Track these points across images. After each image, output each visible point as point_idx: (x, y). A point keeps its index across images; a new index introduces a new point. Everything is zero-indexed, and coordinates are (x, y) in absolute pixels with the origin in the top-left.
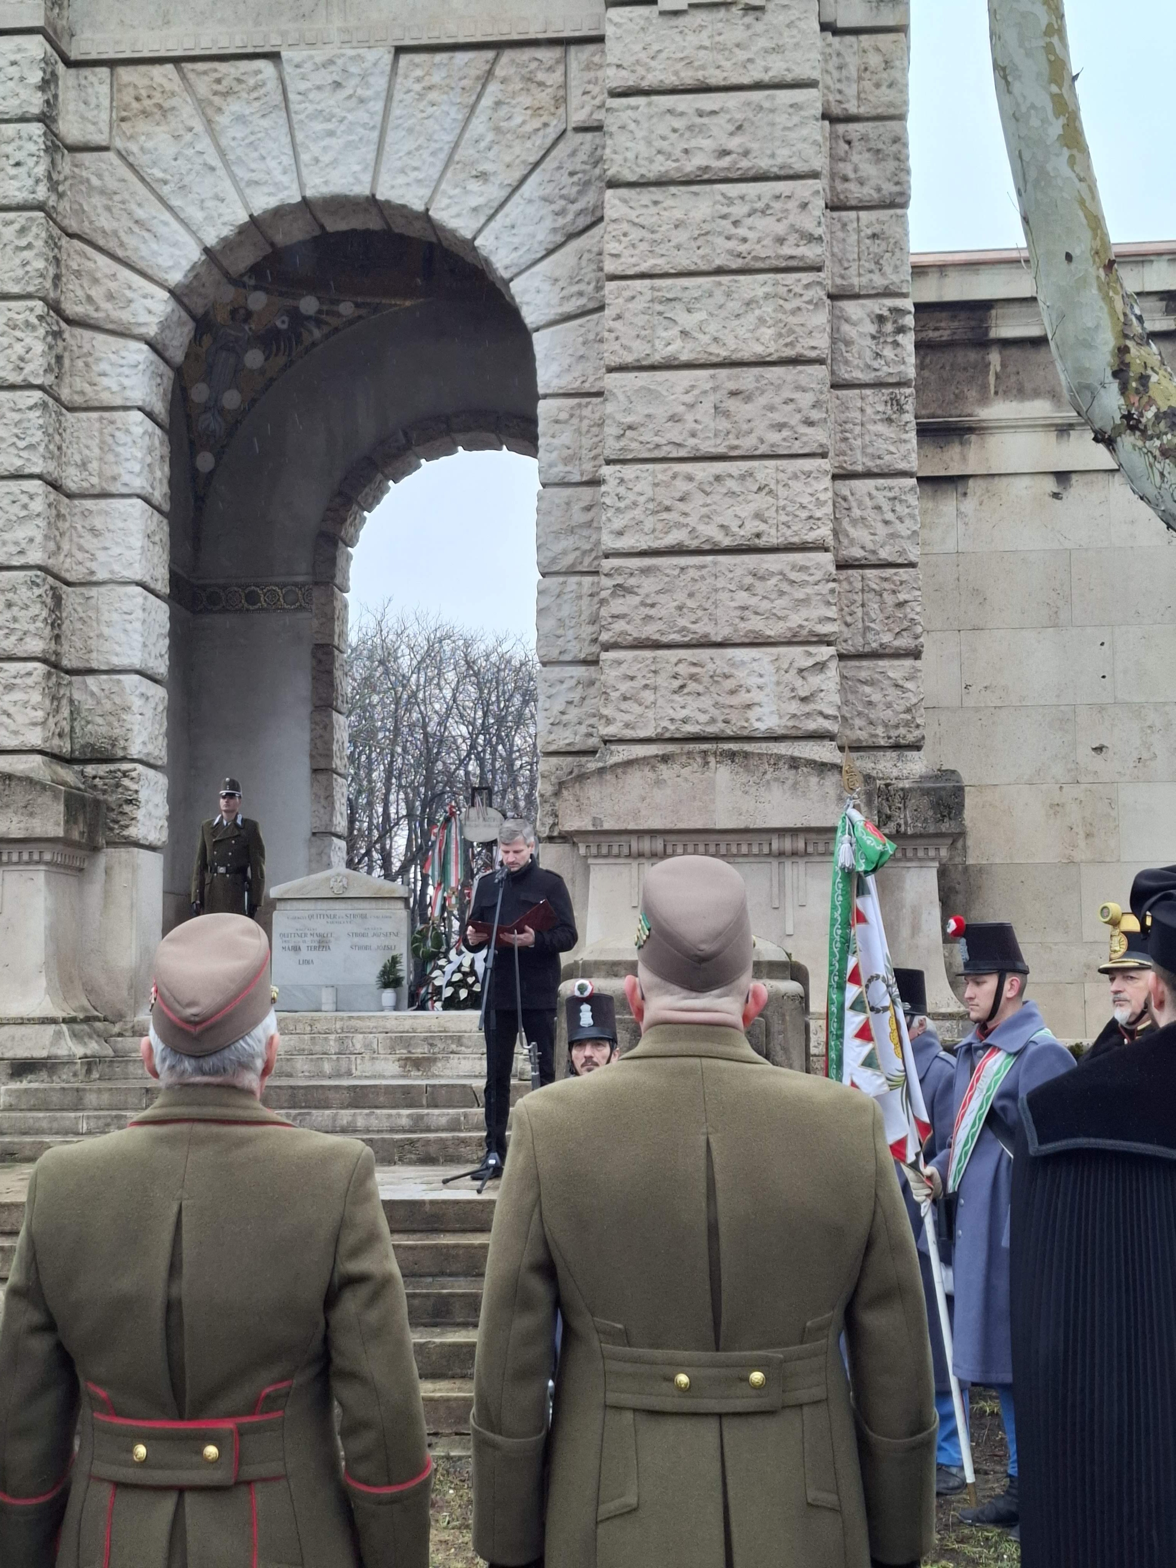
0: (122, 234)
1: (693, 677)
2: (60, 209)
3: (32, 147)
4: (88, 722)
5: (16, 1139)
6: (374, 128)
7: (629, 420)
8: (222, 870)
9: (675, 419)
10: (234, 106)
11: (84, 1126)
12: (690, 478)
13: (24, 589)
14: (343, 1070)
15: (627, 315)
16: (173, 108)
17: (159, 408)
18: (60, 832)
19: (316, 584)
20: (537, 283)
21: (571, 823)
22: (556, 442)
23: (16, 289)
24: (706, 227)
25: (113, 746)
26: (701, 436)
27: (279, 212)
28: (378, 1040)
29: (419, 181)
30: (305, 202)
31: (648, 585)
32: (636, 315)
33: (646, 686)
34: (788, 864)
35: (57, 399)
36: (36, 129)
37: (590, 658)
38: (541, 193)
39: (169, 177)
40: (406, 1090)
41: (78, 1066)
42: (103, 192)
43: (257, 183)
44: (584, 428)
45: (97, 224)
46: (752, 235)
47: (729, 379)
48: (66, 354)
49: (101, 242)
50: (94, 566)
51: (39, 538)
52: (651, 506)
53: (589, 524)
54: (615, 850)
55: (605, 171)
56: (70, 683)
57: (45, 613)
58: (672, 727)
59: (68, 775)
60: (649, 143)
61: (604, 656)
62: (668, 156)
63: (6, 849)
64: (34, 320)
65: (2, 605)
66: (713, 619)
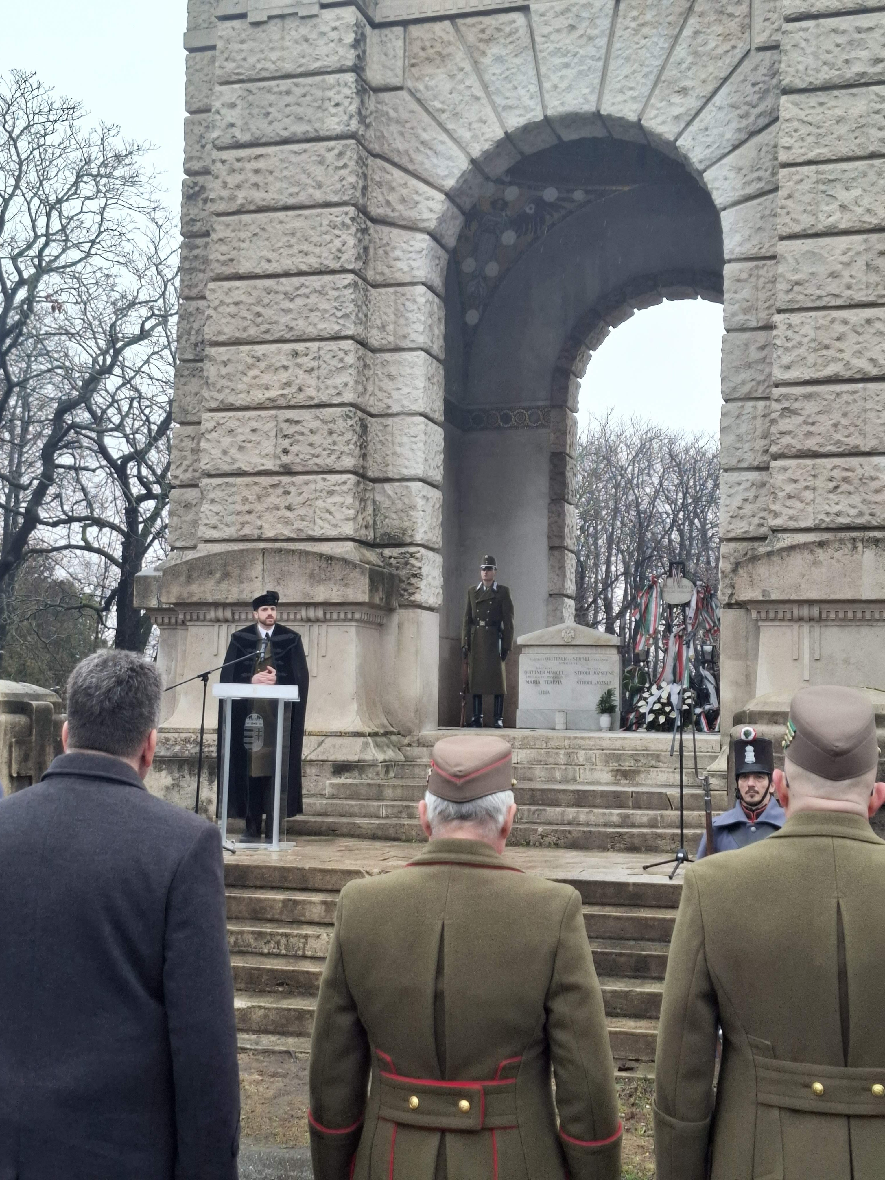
0: (411, 152)
1: (845, 480)
2: (367, 136)
3: (347, 91)
4: (386, 517)
5: (336, 820)
6: (599, 59)
7: (796, 277)
8: (482, 623)
9: (834, 275)
10: (495, 50)
11: (383, 814)
12: (845, 322)
13: (340, 422)
14: (570, 778)
15: (797, 195)
16: (449, 54)
17: (438, 282)
18: (366, 598)
19: (553, 407)
20: (725, 172)
21: (746, 594)
22: (738, 296)
23: (335, 199)
24: (863, 121)
25: (404, 534)
26: (855, 287)
27: (528, 129)
28: (596, 755)
29: (634, 98)
30: (547, 119)
31: (810, 408)
32: (803, 194)
33: (807, 488)
35: (365, 280)
36: (350, 77)
37: (762, 465)
38: (729, 101)
39: (445, 107)
40: (616, 795)
41: (380, 768)
43: (510, 107)
44: (761, 285)
45: (394, 146)
47: (879, 241)
48: (371, 245)
49: (396, 160)
50: (390, 402)
51: (351, 384)
52: (813, 345)
53: (763, 360)
54: (780, 615)
55: (780, 81)
56: (373, 489)
57: (355, 438)
59: (371, 556)
60: (817, 57)
61: (773, 464)
62: (831, 66)
63: (329, 609)
64: (348, 221)
65: (325, 433)
66: (863, 434)
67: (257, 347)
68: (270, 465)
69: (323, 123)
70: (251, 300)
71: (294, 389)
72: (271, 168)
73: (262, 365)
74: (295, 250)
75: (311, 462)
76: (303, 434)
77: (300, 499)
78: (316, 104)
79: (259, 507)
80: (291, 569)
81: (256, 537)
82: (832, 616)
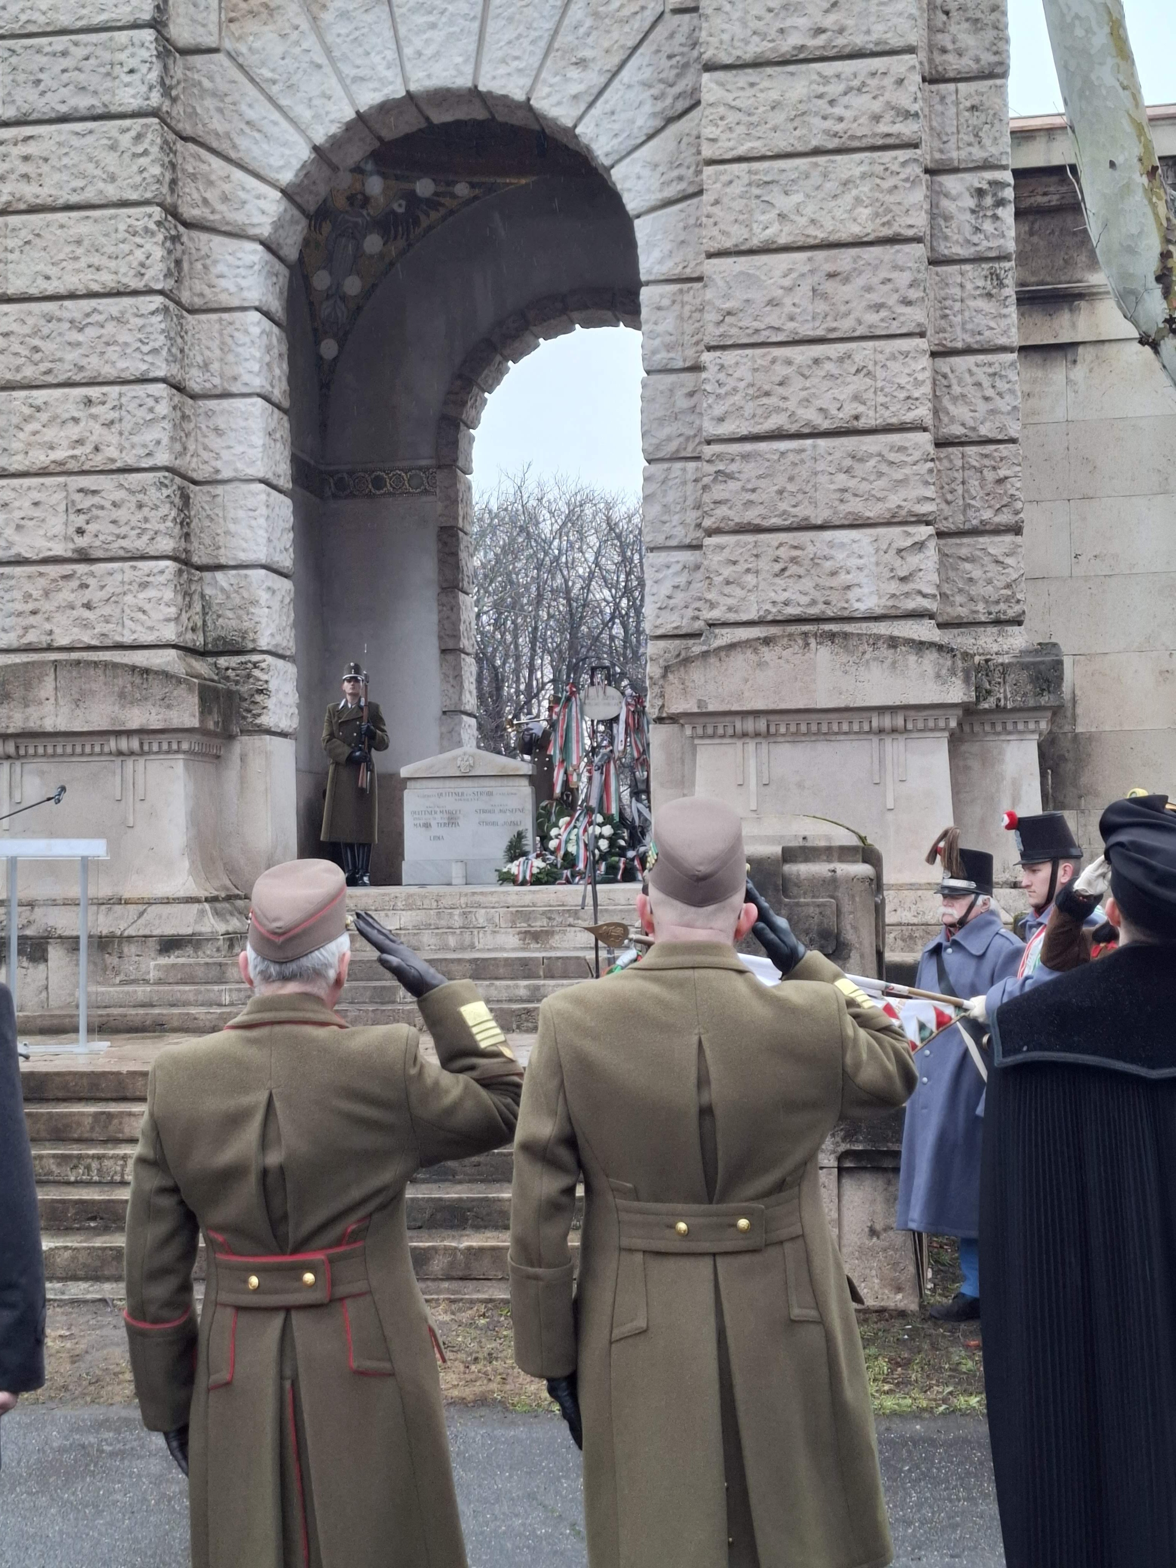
0: (234, 135)
1: (794, 560)
2: (174, 113)
3: (144, 54)
4: (219, 616)
5: (165, 1012)
6: (475, 18)
7: (728, 305)
9: (773, 303)
11: (225, 998)
12: (789, 362)
13: (152, 491)
14: (467, 943)
15: (725, 200)
16: (279, 7)
17: (276, 306)
18: (195, 723)
19: (439, 467)
20: (637, 169)
21: (677, 706)
22: (660, 328)
23: (134, 196)
24: (802, 107)
25: (244, 638)
26: (800, 319)
27: (385, 108)
28: (500, 915)
29: (520, 71)
30: (410, 96)
31: (750, 470)
32: (733, 199)
33: (748, 570)
34: (888, 741)
35: (178, 303)
36: (148, 35)
37: (694, 543)
38: (641, 77)
39: (277, 77)
40: (524, 963)
41: (221, 942)
42: (214, 94)
43: (362, 79)
44: (686, 313)
45: (210, 126)
46: (848, 114)
47: (827, 260)
48: (186, 258)
49: (215, 145)
50: (219, 464)
51: (165, 441)
52: (751, 391)
53: (693, 409)
54: (720, 731)
55: (701, 54)
56: (201, 579)
57: (174, 513)
58: (774, 610)
59: (202, 667)
60: (744, 24)
61: (708, 541)
62: (764, 36)
63: (146, 739)
64: (153, 227)
65: (133, 506)
66: (814, 503)
67: (35, 393)
68: (59, 549)
69: (114, 95)
70: (26, 330)
71: (88, 448)
72: (45, 154)
73: (44, 416)
74: (82, 263)
75: (116, 545)
76: (102, 508)
77: (104, 594)
78: (103, 70)
79: (47, 606)
80: (94, 686)
81: (45, 645)
82: (783, 730)
